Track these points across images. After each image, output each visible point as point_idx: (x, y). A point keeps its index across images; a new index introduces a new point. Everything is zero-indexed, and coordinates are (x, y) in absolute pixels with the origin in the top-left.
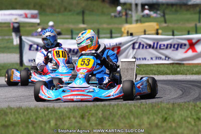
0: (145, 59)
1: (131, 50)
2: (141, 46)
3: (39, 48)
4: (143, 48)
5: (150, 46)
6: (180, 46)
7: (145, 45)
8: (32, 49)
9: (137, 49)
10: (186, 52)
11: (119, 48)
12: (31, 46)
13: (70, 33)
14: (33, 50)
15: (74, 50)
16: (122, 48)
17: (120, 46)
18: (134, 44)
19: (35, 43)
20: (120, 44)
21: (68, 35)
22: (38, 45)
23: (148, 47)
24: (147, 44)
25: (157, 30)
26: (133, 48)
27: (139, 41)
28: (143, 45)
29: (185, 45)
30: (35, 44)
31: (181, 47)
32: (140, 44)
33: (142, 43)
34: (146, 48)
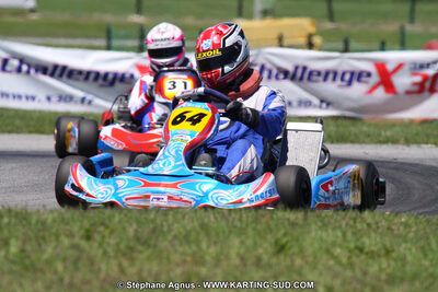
2: (265, 74)
3: (25, 68)
4: (269, 77)
5: (286, 74)
6: (356, 76)
7: (275, 72)
8: (8, 68)
10: (371, 91)
12: (5, 62)
14: (10, 72)
15: (106, 75)
19: (15, 55)
22: (22, 61)
23: (281, 76)
24: (279, 68)
25: (310, 37)
27: (260, 61)
28: (270, 72)
29: (369, 75)
30: (14, 57)
31: (359, 80)
32: (263, 68)
33: (268, 66)
34: (277, 77)
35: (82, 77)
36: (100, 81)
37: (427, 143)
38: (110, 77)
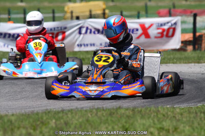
0: (94, 45)
1: (78, 35)
2: (89, 31)
4: (91, 32)
5: (98, 31)
6: (131, 31)
7: (93, 30)
9: (84, 34)
10: (138, 38)
11: (64, 33)
13: (7, 12)
15: (14, 35)
16: (67, 33)
17: (65, 30)
18: (80, 29)
20: (65, 28)
21: (4, 14)
23: (96, 32)
24: (95, 29)
25: (104, 10)
26: (80, 33)
27: (86, 25)
28: (91, 30)
29: (137, 30)
31: (133, 33)
32: (87, 28)
33: (90, 27)
34: (94, 33)
35: (2, 36)
36: (11, 38)
37: (169, 63)
38: (16, 35)
